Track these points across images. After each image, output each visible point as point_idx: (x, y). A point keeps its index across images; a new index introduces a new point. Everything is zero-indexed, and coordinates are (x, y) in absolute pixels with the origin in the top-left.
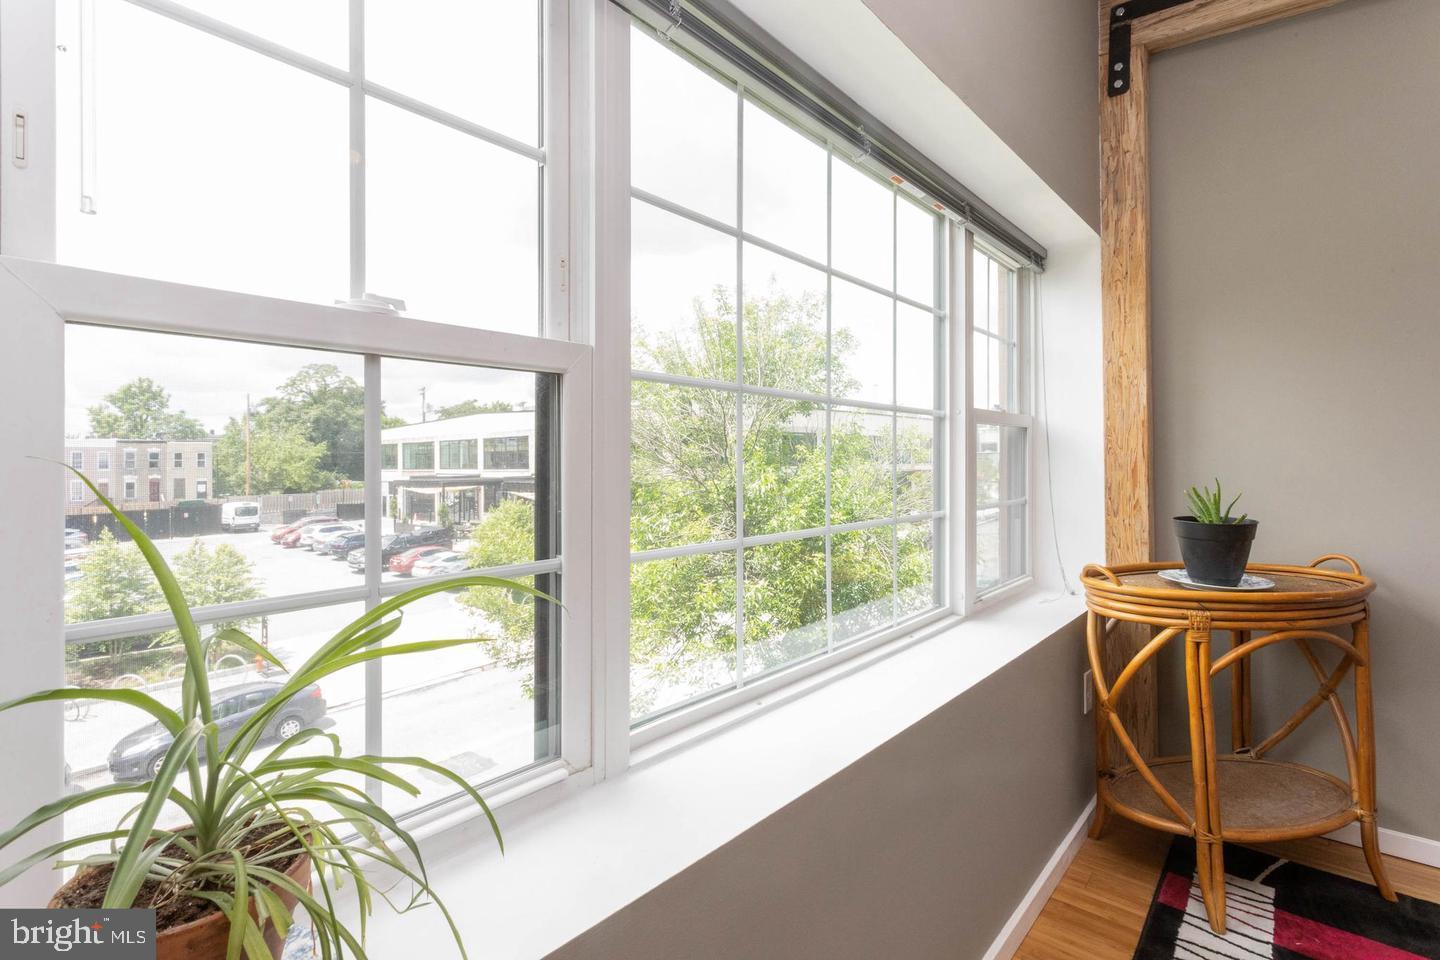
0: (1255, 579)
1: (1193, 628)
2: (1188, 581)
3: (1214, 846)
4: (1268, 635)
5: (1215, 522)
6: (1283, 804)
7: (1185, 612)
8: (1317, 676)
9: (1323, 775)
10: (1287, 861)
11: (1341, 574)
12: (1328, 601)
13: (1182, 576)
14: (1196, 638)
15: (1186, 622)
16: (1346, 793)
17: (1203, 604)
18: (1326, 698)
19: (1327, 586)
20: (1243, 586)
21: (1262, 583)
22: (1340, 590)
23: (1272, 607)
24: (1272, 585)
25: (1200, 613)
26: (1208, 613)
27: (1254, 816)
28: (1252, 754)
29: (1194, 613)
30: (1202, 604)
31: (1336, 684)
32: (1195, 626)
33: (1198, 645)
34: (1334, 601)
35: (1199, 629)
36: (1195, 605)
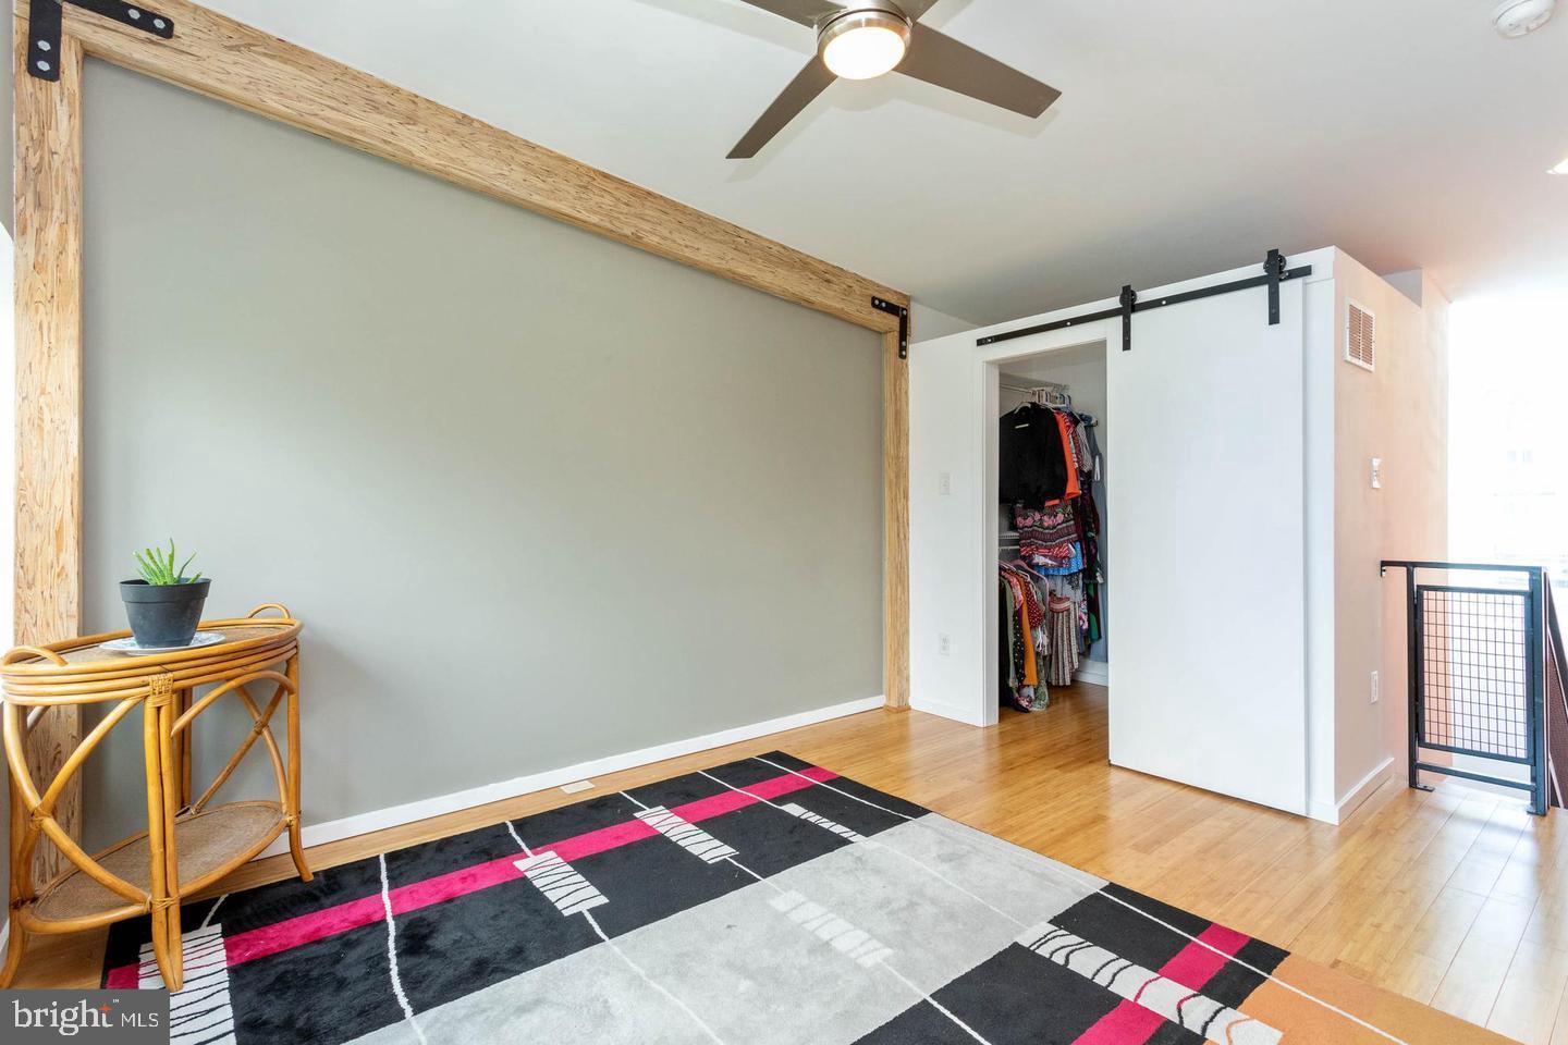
0: (204, 635)
1: (154, 694)
2: (137, 648)
3: (171, 909)
4: (219, 686)
5: (169, 583)
6: (228, 841)
7: (146, 678)
8: (253, 715)
9: (256, 804)
10: (227, 895)
11: (274, 621)
12: (274, 643)
13: (130, 644)
14: (158, 703)
15: (147, 688)
16: (277, 809)
17: (166, 666)
18: (259, 733)
19: (265, 631)
20: (194, 644)
21: (212, 637)
22: (276, 633)
23: (230, 656)
24: (223, 638)
25: (162, 677)
26: (170, 675)
27: (205, 863)
28: (192, 811)
29: (155, 677)
30: (163, 667)
31: (268, 719)
32: (157, 692)
33: (159, 709)
34: (278, 642)
35: (160, 693)
36: (158, 668)
